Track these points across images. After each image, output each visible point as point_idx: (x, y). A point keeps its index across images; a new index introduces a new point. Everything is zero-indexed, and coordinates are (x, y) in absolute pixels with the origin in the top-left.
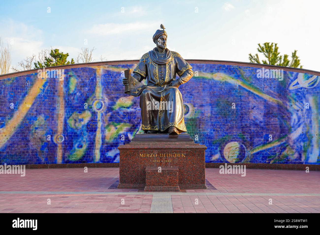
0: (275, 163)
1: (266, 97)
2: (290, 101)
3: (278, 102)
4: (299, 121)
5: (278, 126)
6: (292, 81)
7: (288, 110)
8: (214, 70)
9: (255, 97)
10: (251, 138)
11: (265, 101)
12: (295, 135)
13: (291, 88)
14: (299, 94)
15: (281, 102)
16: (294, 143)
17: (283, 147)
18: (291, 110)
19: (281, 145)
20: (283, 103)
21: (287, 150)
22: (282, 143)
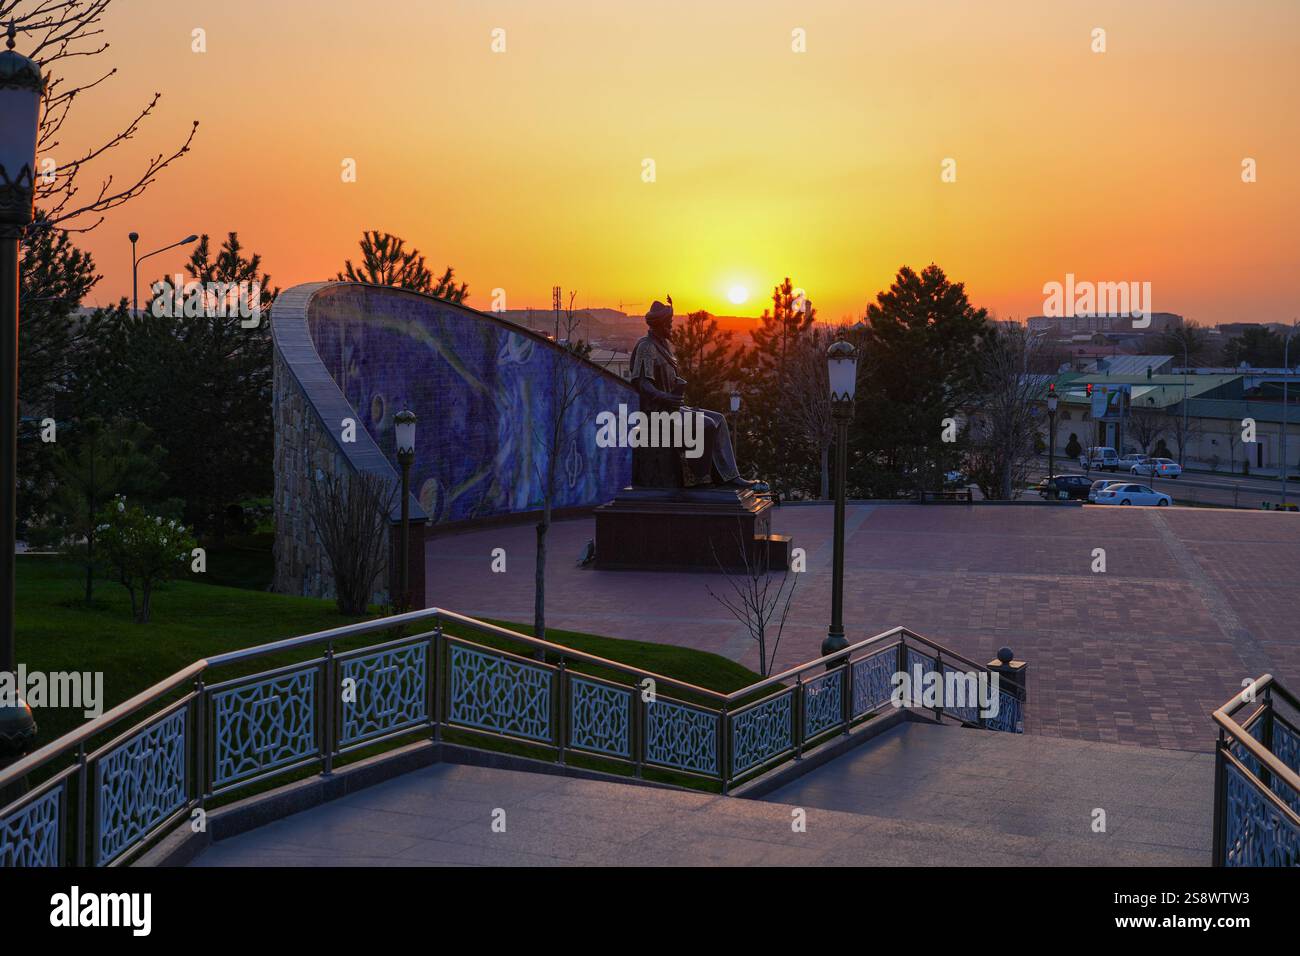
0: (477, 515)
1: (470, 379)
2: (497, 388)
3: (483, 389)
4: (508, 429)
5: (482, 439)
6: (502, 347)
7: (495, 407)
8: (411, 316)
9: (458, 379)
10: (451, 467)
11: (468, 387)
12: (502, 457)
13: (501, 362)
14: (509, 373)
15: (487, 389)
16: (501, 473)
17: (488, 482)
18: (498, 406)
19: (485, 480)
20: (490, 391)
21: (492, 487)
22: (486, 474)
